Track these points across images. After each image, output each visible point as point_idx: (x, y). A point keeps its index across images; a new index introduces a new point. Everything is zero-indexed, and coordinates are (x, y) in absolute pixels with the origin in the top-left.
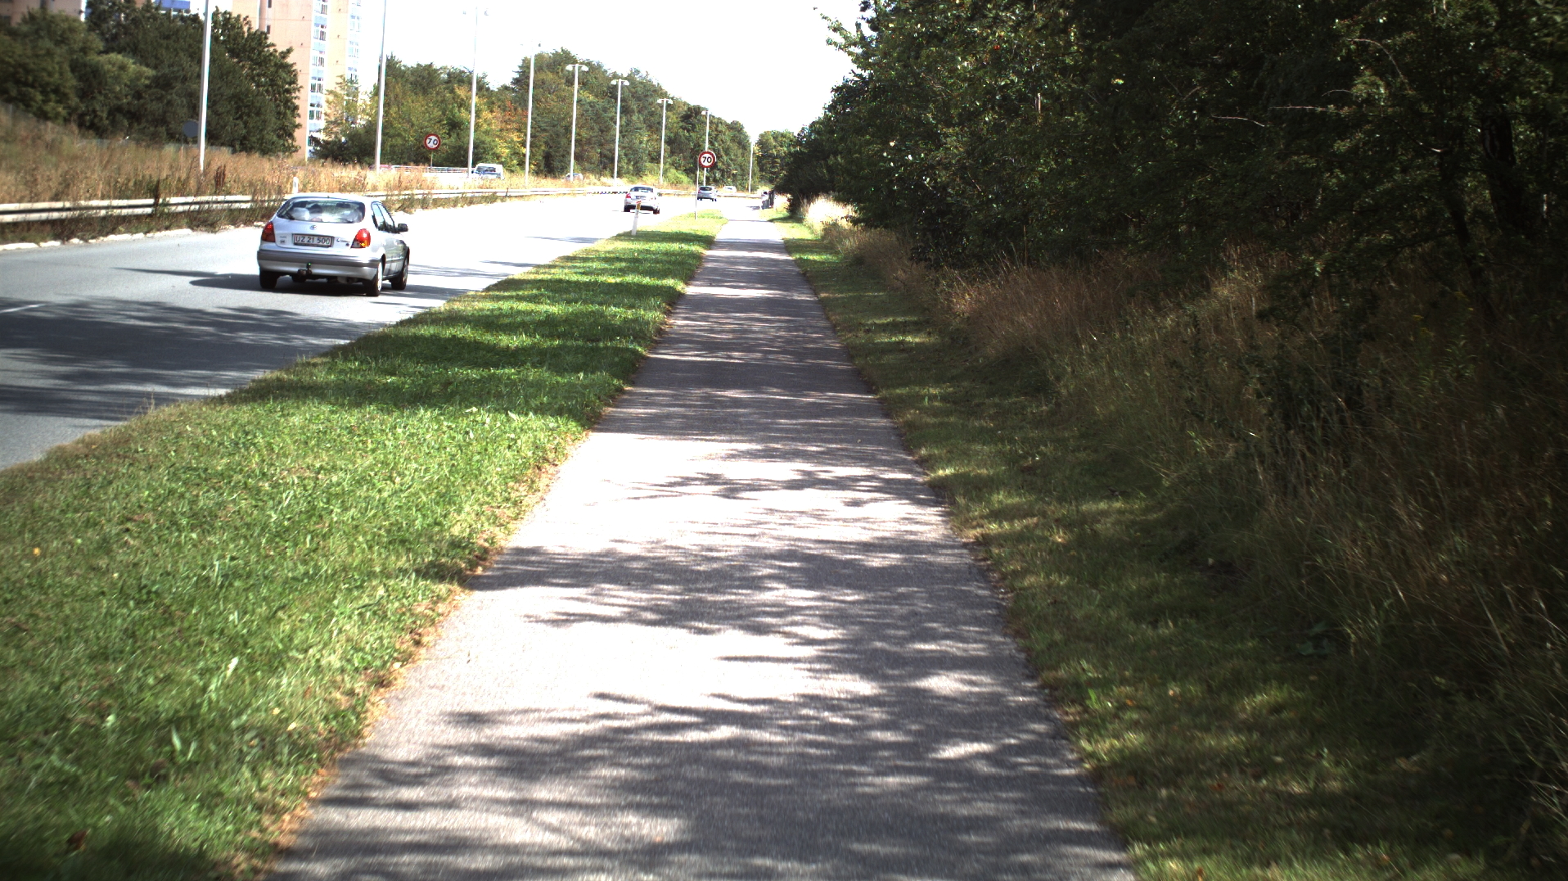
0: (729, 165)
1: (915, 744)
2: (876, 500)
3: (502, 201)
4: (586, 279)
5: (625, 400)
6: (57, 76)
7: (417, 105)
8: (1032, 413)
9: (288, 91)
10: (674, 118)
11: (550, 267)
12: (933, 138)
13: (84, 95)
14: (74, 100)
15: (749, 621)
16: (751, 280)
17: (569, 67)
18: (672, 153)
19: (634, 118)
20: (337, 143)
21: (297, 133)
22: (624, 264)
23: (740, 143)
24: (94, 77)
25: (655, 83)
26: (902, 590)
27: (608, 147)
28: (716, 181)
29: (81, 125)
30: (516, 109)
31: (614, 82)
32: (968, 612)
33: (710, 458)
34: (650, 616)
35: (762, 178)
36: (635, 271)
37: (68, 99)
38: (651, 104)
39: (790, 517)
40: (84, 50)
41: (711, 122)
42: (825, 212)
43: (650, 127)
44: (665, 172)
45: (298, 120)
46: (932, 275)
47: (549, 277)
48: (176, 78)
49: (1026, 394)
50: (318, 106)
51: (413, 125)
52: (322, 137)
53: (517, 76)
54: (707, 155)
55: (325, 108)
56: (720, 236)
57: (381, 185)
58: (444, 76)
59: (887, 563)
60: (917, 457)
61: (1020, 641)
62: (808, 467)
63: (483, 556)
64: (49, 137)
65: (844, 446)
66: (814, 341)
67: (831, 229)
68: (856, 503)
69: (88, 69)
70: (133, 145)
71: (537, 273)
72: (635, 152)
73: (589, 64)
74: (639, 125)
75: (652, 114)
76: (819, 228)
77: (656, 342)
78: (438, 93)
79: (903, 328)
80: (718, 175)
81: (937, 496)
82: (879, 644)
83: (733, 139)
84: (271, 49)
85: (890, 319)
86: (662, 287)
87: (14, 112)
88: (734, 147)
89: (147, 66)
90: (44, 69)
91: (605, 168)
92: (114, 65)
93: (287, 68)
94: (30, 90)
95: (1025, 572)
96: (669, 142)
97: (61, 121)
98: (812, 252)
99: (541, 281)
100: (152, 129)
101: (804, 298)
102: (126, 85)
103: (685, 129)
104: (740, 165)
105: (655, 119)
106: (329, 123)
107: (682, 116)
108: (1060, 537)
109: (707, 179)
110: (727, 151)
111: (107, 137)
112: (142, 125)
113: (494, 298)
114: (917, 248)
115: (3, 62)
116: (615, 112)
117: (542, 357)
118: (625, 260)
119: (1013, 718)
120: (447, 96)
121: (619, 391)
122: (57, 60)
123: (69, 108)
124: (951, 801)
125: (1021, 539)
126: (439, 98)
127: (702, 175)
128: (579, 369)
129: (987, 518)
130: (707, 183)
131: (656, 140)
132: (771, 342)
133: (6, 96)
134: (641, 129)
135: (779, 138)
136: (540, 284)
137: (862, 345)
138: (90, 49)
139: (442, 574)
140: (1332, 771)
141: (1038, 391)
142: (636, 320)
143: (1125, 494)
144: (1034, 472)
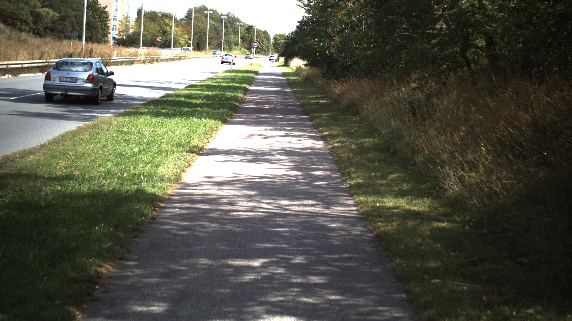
0: (263, 47)
1: (309, 182)
2: (305, 140)
3: (183, 60)
4: (217, 84)
5: (234, 117)
6: (25, 16)
7: (151, 26)
8: (354, 120)
9: (105, 21)
10: (243, 30)
11: (204, 81)
12: (331, 38)
13: (35, 23)
14: (31, 25)
15: (271, 162)
16: (271, 85)
17: (206, 12)
18: (243, 42)
19: (229, 29)
20: (122, 39)
21: (109, 35)
22: (229, 80)
23: (267, 38)
24: (38, 16)
25: (236, 17)
26: (310, 157)
27: (220, 40)
28: (258, 52)
29: (34, 33)
30: (186, 27)
31: (222, 17)
32: (326, 161)
33: (260, 130)
34: (246, 161)
35: (275, 51)
36: (233, 82)
37: (29, 24)
38: (235, 25)
39: (281, 143)
40: (34, 7)
41: (257, 31)
42: (297, 63)
43: (235, 33)
44: (240, 49)
45: (109, 31)
46: (329, 81)
47: (205, 84)
48: (67, 17)
49: (353, 115)
50: (115, 26)
51: (150, 33)
52: (117, 37)
53: (186, 15)
54: (256, 43)
55: (118, 26)
56: (260, 72)
57: (143, 54)
58: (160, 15)
59: (306, 152)
60: (318, 131)
61: (338, 166)
62: (287, 132)
63: (201, 149)
64: (23, 38)
65: (298, 128)
66: (291, 102)
67: (299, 69)
68: (300, 140)
69: (36, 14)
70: (52, 41)
71: (201, 83)
72: (229, 42)
73: (212, 10)
74: (231, 32)
75: (235, 28)
76: (294, 68)
77: (241, 102)
78: (158, 21)
79: (320, 98)
80: (259, 50)
81: (323, 139)
82: (302, 166)
83: (265, 37)
84: (100, 6)
85: (315, 96)
86: (242, 87)
87: (11, 29)
88: (265, 40)
89: (56, 12)
90: (21, 14)
91: (218, 48)
92: (45, 12)
93: (106, 13)
94: (16, 21)
95: (342, 153)
96: (241, 38)
97: (27, 32)
98: (292, 76)
99: (203, 85)
100: (59, 35)
101: (288, 90)
102: (49, 19)
103: (247, 33)
104: (267, 47)
105: (236, 30)
106: (120, 32)
107: (246, 29)
108: (354, 147)
109: (255, 52)
110: (262, 42)
111: (43, 38)
112: (55, 33)
113: (189, 90)
114: (324, 73)
115: (6, 11)
116: (222, 28)
117: (207, 105)
118: (229, 79)
119: (333, 178)
120: (162, 22)
121: (232, 114)
122: (25, 11)
123: (30, 27)
124: (316, 190)
125: (343, 147)
126: (159, 23)
127: (253, 50)
128: (220, 109)
129: (335, 143)
130: (256, 53)
131: (237, 37)
132: (277, 102)
133: (7, 23)
134: (231, 34)
135: (281, 37)
136: (203, 86)
137: (306, 103)
138: (36, 6)
139: (192, 152)
140: (405, 186)
141: (356, 114)
142: (235, 96)
143: (374, 138)
144: (350, 133)
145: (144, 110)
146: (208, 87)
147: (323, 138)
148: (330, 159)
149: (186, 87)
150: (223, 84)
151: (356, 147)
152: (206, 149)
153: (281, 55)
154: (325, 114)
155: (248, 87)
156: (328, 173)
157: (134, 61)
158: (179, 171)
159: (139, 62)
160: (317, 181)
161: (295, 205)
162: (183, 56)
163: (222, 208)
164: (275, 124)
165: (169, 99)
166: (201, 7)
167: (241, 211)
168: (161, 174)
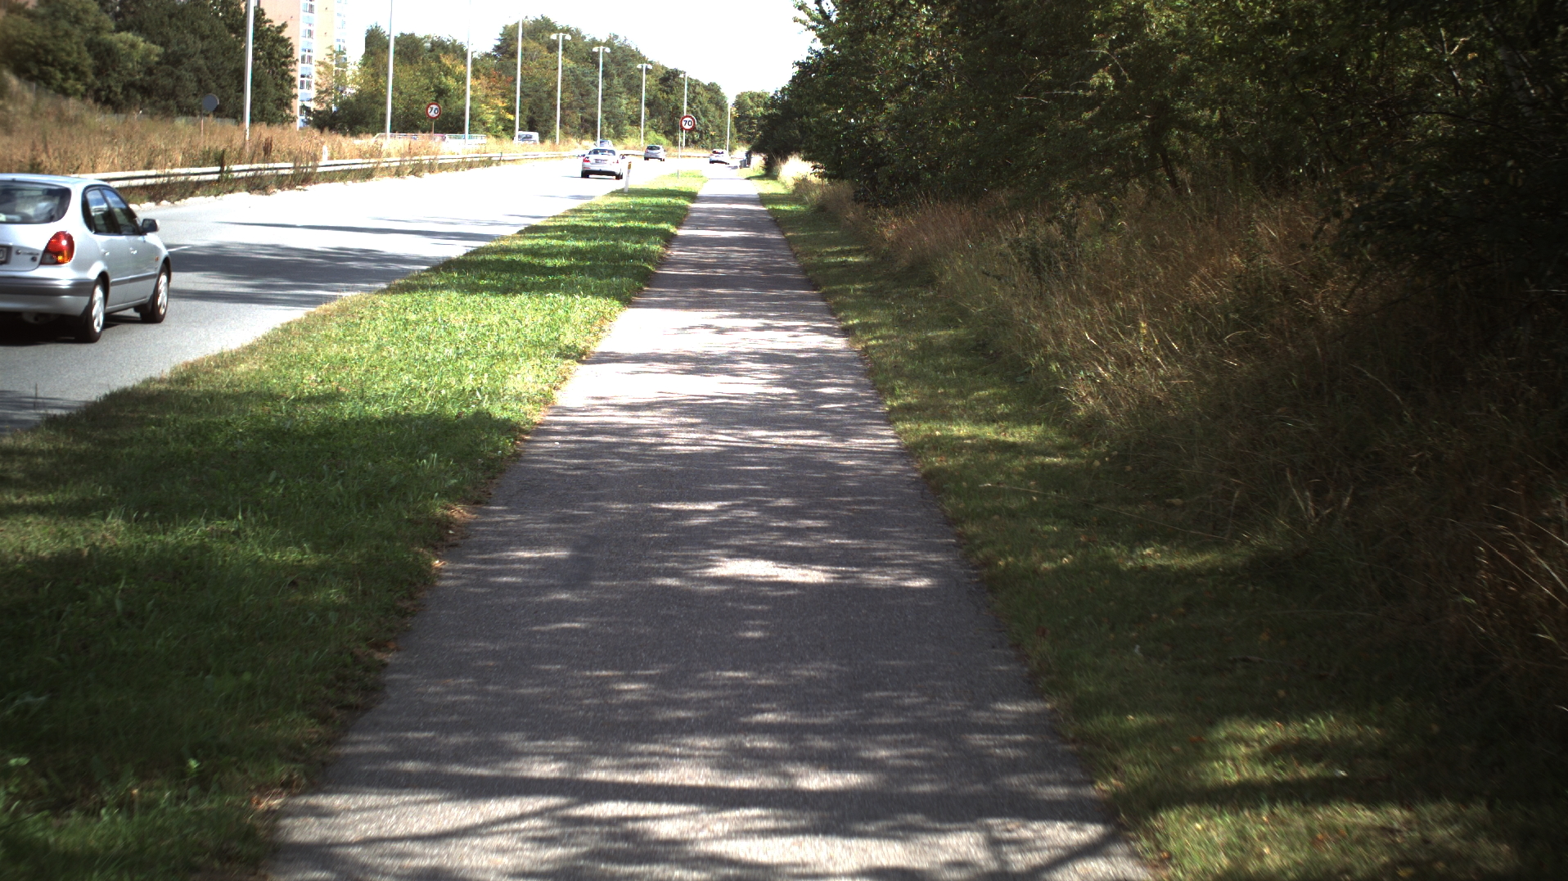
0: (707, 127)
1: (810, 404)
2: (807, 335)
3: (497, 165)
4: (597, 224)
5: (646, 294)
6: (75, 55)
7: (405, 74)
8: (921, 296)
9: (284, 64)
10: (653, 81)
11: (563, 217)
12: (877, 104)
13: (99, 72)
14: (91, 78)
15: (731, 373)
17: (554, 37)
18: (652, 116)
19: (616, 82)
20: (328, 112)
21: (293, 103)
22: (623, 214)
23: (717, 104)
24: (108, 55)
25: (633, 48)
26: (815, 364)
27: (589, 110)
28: (694, 142)
29: (97, 100)
30: (500, 76)
31: (595, 49)
32: (848, 371)
33: (706, 318)
34: (680, 372)
35: (739, 138)
37: (86, 77)
38: (630, 68)
39: (754, 341)
40: (97, 30)
41: (689, 85)
42: (796, 169)
43: (630, 90)
44: (645, 134)
45: (294, 91)
46: (872, 211)
47: (566, 223)
48: (185, 55)
49: (920, 286)
50: (309, 77)
51: (401, 93)
52: (313, 106)
53: (498, 43)
54: (687, 118)
55: (315, 78)
56: (700, 193)
57: (394, 152)
58: (428, 45)
59: (808, 356)
60: (837, 317)
61: (871, 378)
63: (584, 353)
64: (72, 113)
65: (792, 313)
66: (779, 263)
67: (802, 185)
68: (795, 335)
69: (102, 48)
70: (147, 120)
71: (554, 221)
72: (616, 115)
73: (568, 30)
74: (621, 89)
75: (631, 77)
76: (791, 183)
77: (660, 264)
78: (423, 61)
79: (849, 253)
80: (697, 136)
82: (798, 380)
83: (711, 101)
84: (270, 25)
85: (839, 248)
87: (37, 89)
88: (712, 108)
89: (155, 43)
90: (63, 50)
91: (586, 132)
92: (125, 43)
93: (285, 42)
94: (51, 69)
95: (883, 357)
96: (648, 105)
97: (79, 96)
98: (783, 204)
100: (163, 103)
101: (773, 237)
102: (137, 62)
103: (664, 91)
104: (718, 126)
105: (635, 82)
106: (320, 92)
107: (661, 79)
108: (912, 346)
109: (687, 141)
110: (705, 113)
111: (122, 112)
112: (155, 98)
113: (530, 238)
114: (859, 192)
115: (25, 43)
116: (597, 77)
117: (582, 270)
118: (624, 211)
119: (858, 399)
120: (433, 64)
121: (641, 289)
122: (74, 41)
123: (86, 84)
124: (820, 416)
125: (887, 346)
126: (425, 67)
127: (682, 137)
128: (611, 276)
129: (871, 340)
130: (687, 145)
131: (636, 103)
132: (746, 263)
133: (28, 75)
134: (621, 93)
135: (756, 99)
136: (561, 228)
137: (815, 264)
138: (102, 28)
139: (567, 357)
140: (1001, 408)
141: (928, 282)
142: (644, 249)
143: (956, 327)
144: (909, 322)
145: (436, 281)
146: (576, 231)
147: (846, 332)
148: (857, 369)
149: (520, 232)
150: (610, 224)
151: (916, 346)
152: (593, 353)
153: (756, 149)
154: (857, 286)
155: (673, 230)
156: (850, 390)
157: (373, 169)
158: (547, 388)
159: (386, 173)
160: (826, 403)
161: (780, 437)
162: (495, 156)
163: (641, 440)
164: (742, 307)
165: (488, 257)
166: (537, 21)
167: (678, 445)
168: (514, 391)
